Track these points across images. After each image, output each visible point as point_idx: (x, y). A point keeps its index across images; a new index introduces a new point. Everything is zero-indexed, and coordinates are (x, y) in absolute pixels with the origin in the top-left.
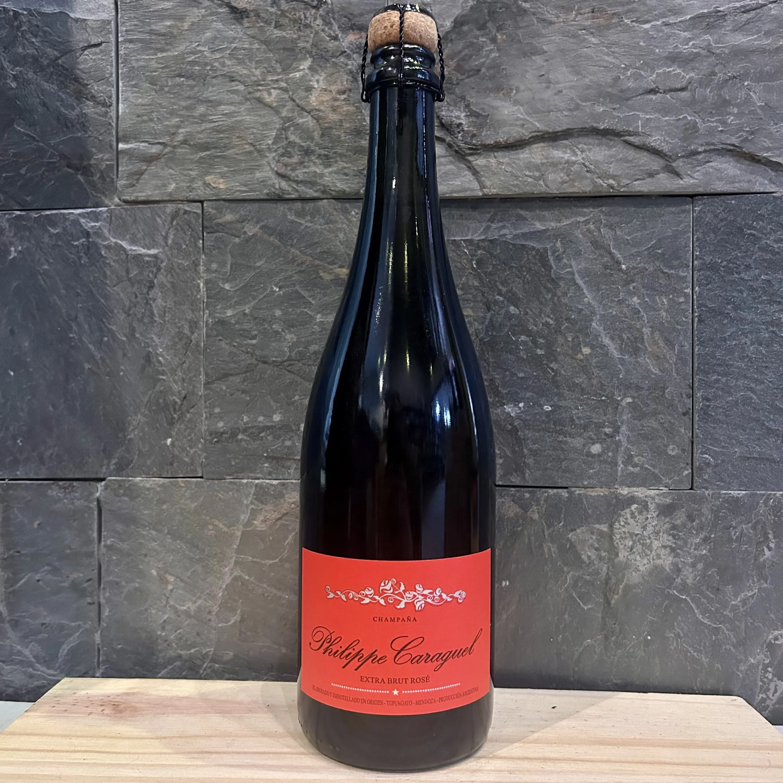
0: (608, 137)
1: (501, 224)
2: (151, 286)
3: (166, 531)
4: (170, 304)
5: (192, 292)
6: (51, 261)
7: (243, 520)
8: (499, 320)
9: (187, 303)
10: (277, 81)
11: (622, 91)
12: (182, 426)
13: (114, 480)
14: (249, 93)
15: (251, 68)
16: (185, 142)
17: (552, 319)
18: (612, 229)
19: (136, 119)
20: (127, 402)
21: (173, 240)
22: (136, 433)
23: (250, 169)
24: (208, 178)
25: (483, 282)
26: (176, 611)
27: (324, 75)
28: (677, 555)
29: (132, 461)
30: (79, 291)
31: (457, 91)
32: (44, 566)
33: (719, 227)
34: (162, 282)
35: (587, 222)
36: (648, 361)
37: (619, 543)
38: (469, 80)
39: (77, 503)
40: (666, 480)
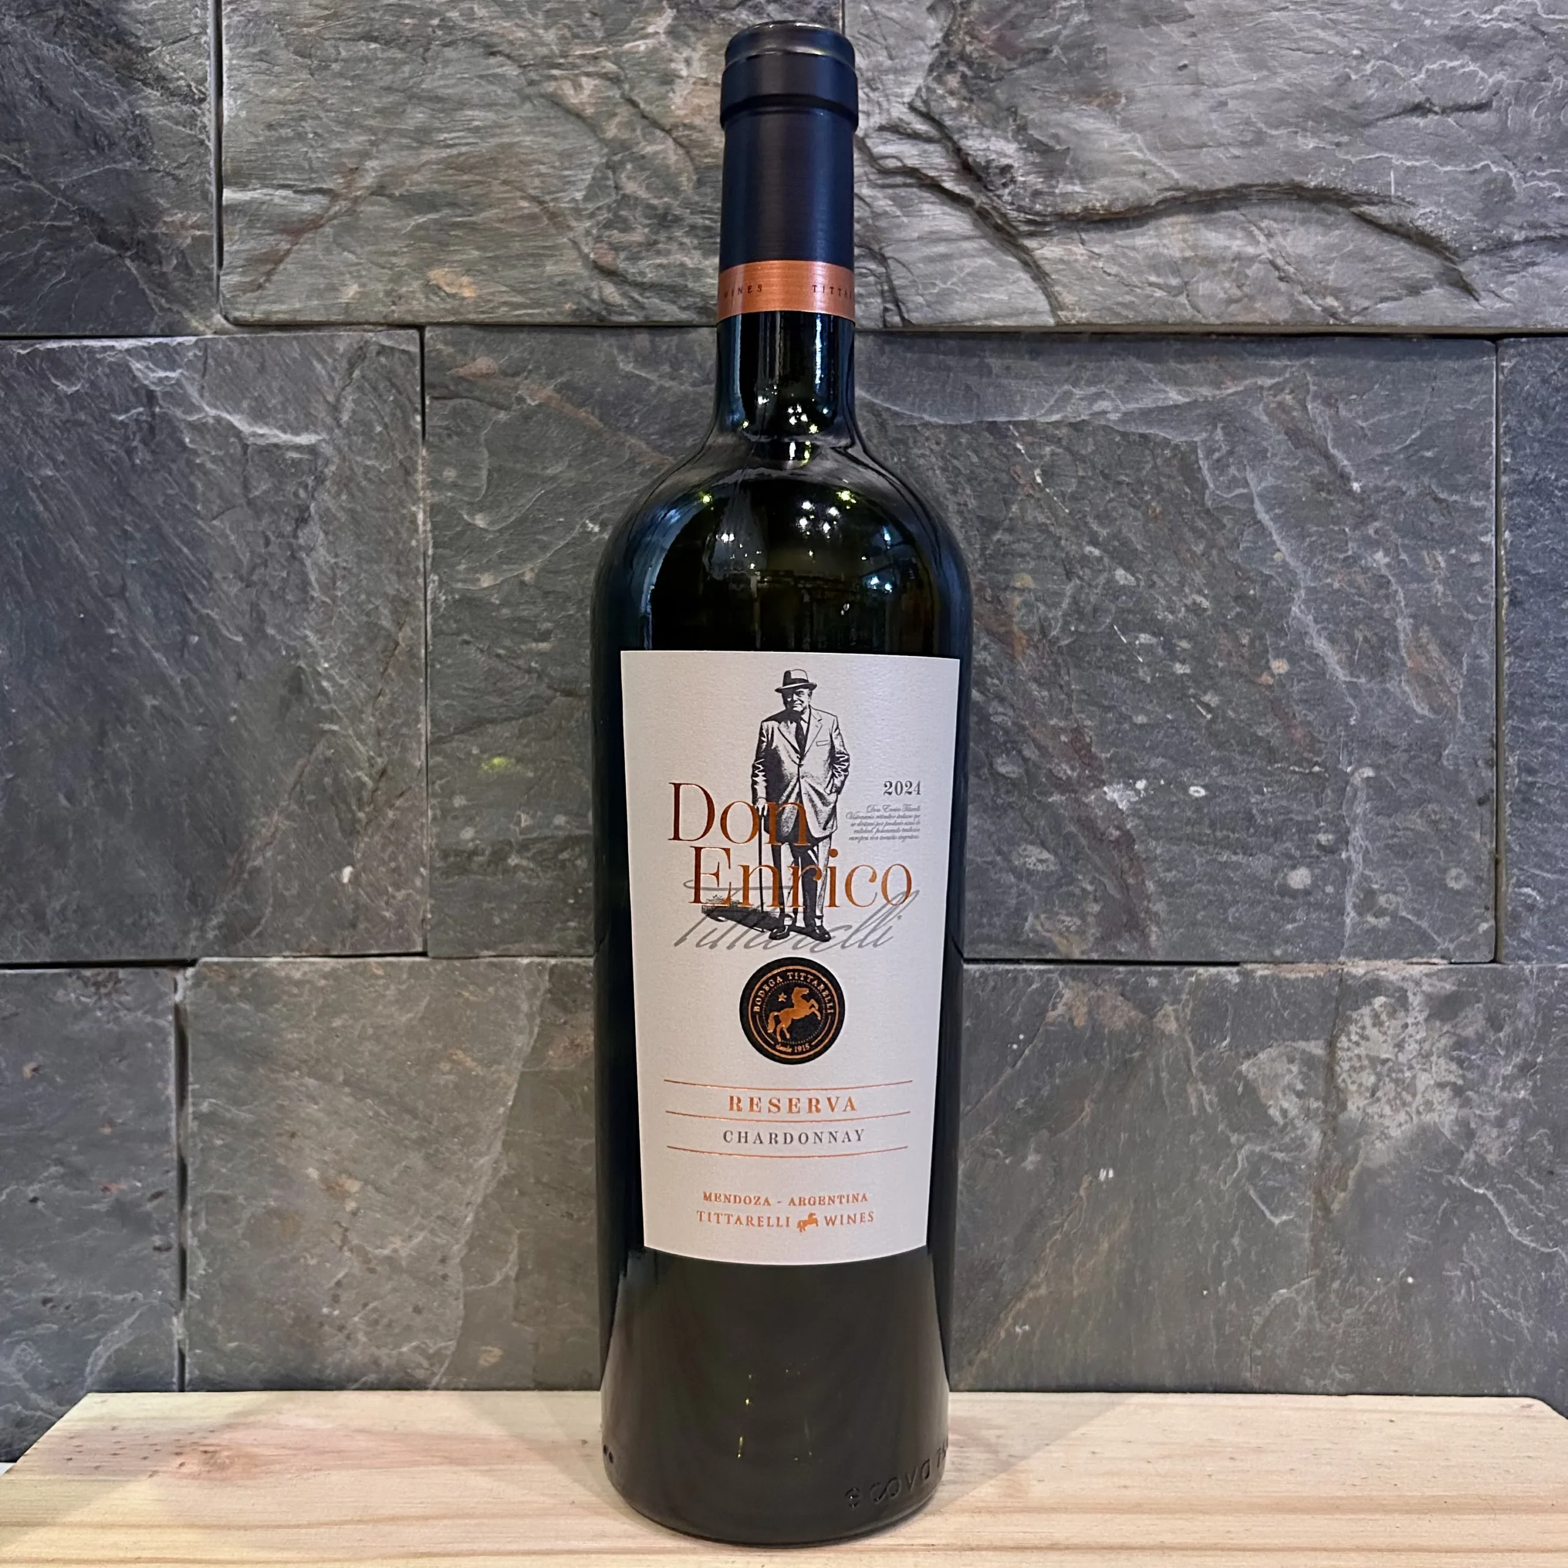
0: (1323, 205)
1: (1093, 390)
2: (302, 520)
3: (341, 1079)
4: (347, 560)
5: (397, 533)
6: (61, 458)
7: (520, 1049)
8: (1093, 599)
9: (386, 557)
10: (595, 58)
11: (1355, 107)
12: (377, 838)
13: (217, 964)
14: (531, 83)
15: (535, 26)
16: (379, 190)
17: (1205, 596)
18: (1330, 405)
19: (263, 135)
20: (246, 785)
21: (354, 412)
22: (269, 854)
23: (532, 255)
24: (437, 275)
25: (1056, 517)
26: (369, 1261)
27: (701, 50)
28: (1466, 1103)
29: (260, 918)
30: (129, 529)
31: (1000, 95)
32: (48, 1165)
33: (1551, 405)
34: (328, 509)
35: (1278, 389)
36: (1407, 689)
37: (1349, 1081)
38: (1024, 71)
39: (127, 1018)
40: (1445, 945)
